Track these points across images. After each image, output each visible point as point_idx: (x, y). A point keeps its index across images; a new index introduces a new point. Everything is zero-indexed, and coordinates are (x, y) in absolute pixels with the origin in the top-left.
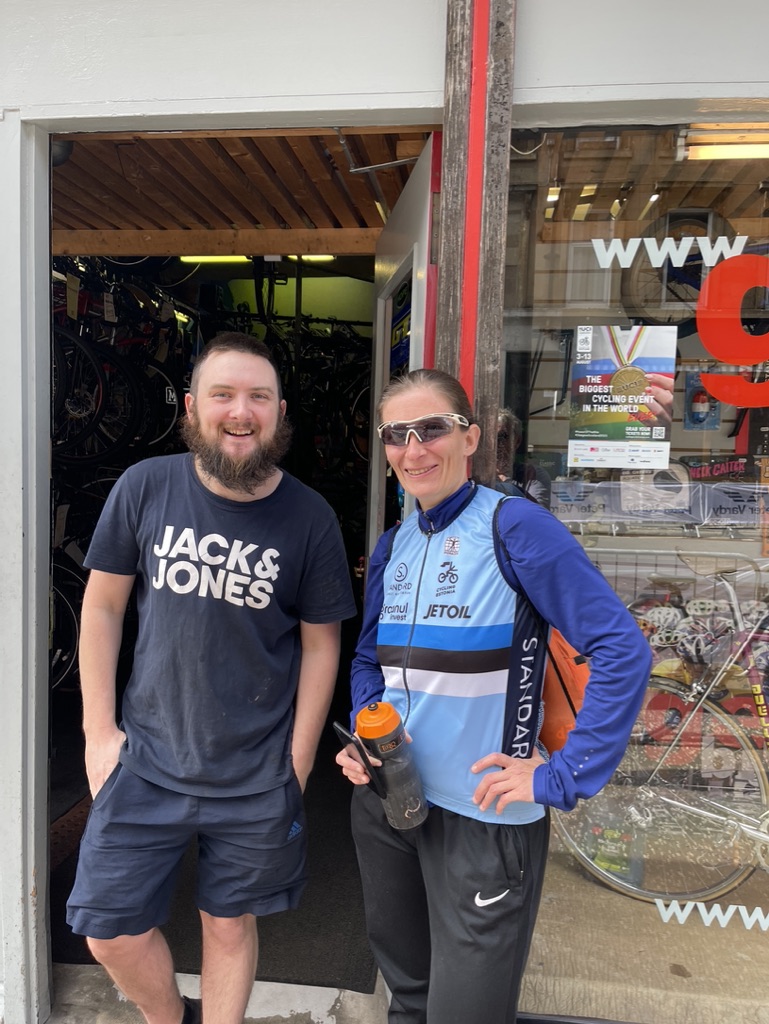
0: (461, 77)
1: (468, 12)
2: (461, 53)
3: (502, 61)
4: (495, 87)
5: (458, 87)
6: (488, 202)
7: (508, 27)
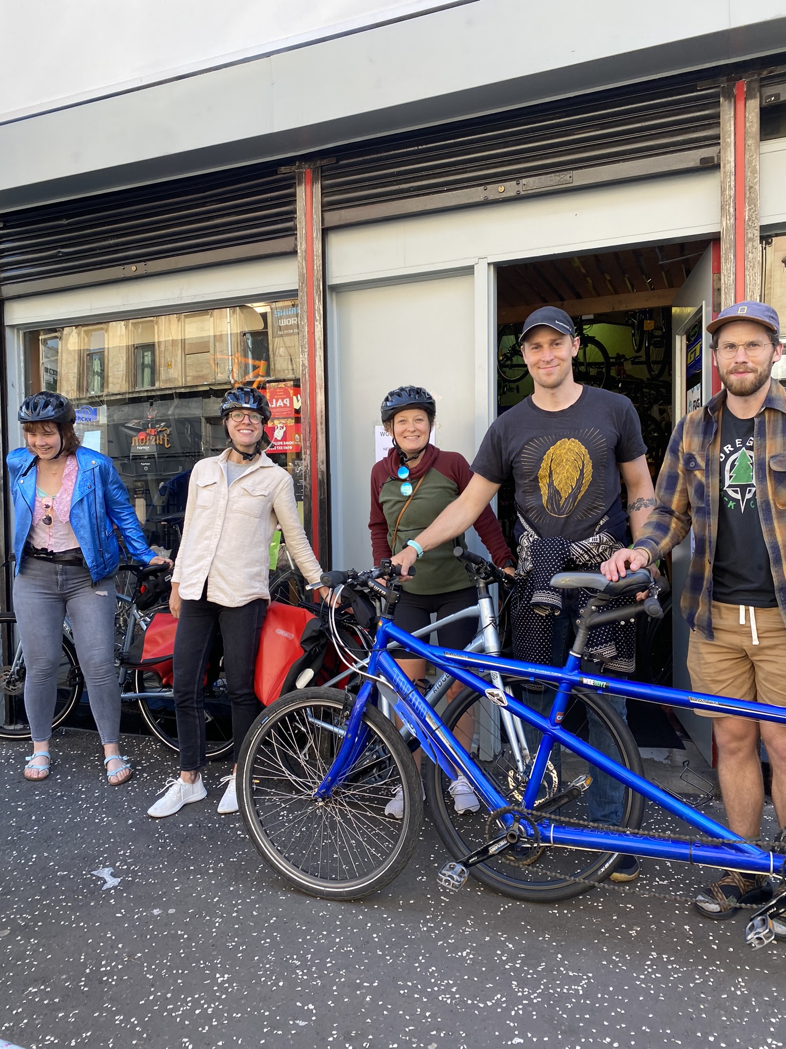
0: (730, 217)
1: (733, 183)
2: (730, 204)
3: (753, 206)
4: (749, 219)
5: (728, 222)
6: (748, 277)
7: (755, 188)
